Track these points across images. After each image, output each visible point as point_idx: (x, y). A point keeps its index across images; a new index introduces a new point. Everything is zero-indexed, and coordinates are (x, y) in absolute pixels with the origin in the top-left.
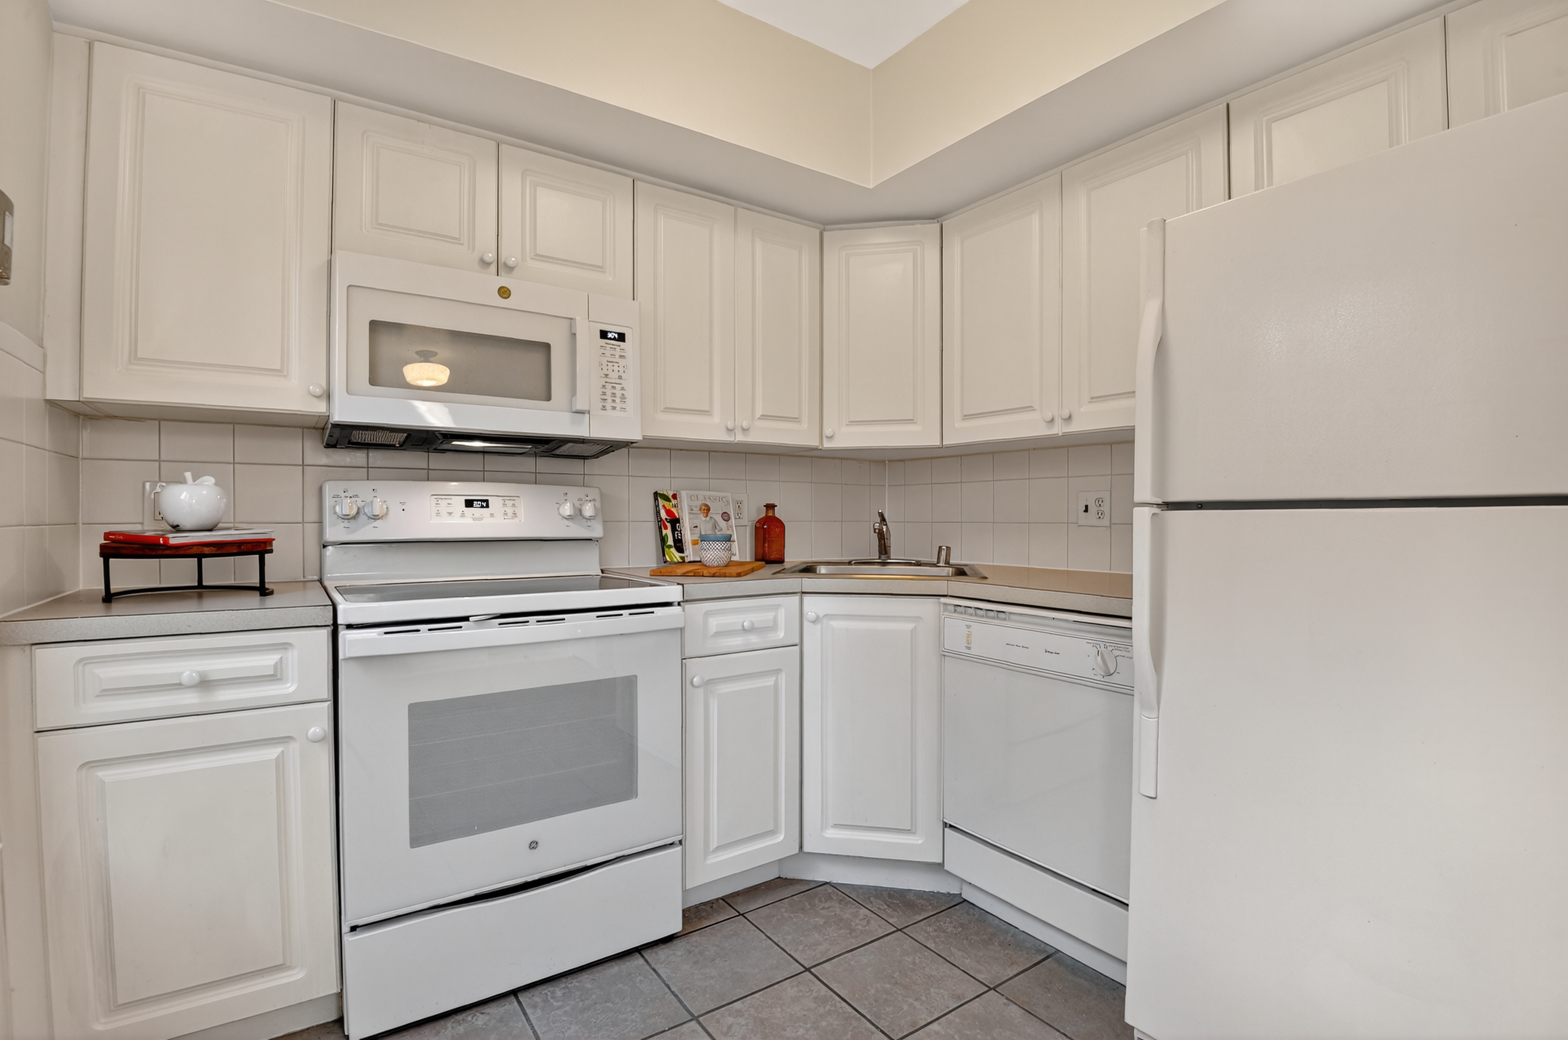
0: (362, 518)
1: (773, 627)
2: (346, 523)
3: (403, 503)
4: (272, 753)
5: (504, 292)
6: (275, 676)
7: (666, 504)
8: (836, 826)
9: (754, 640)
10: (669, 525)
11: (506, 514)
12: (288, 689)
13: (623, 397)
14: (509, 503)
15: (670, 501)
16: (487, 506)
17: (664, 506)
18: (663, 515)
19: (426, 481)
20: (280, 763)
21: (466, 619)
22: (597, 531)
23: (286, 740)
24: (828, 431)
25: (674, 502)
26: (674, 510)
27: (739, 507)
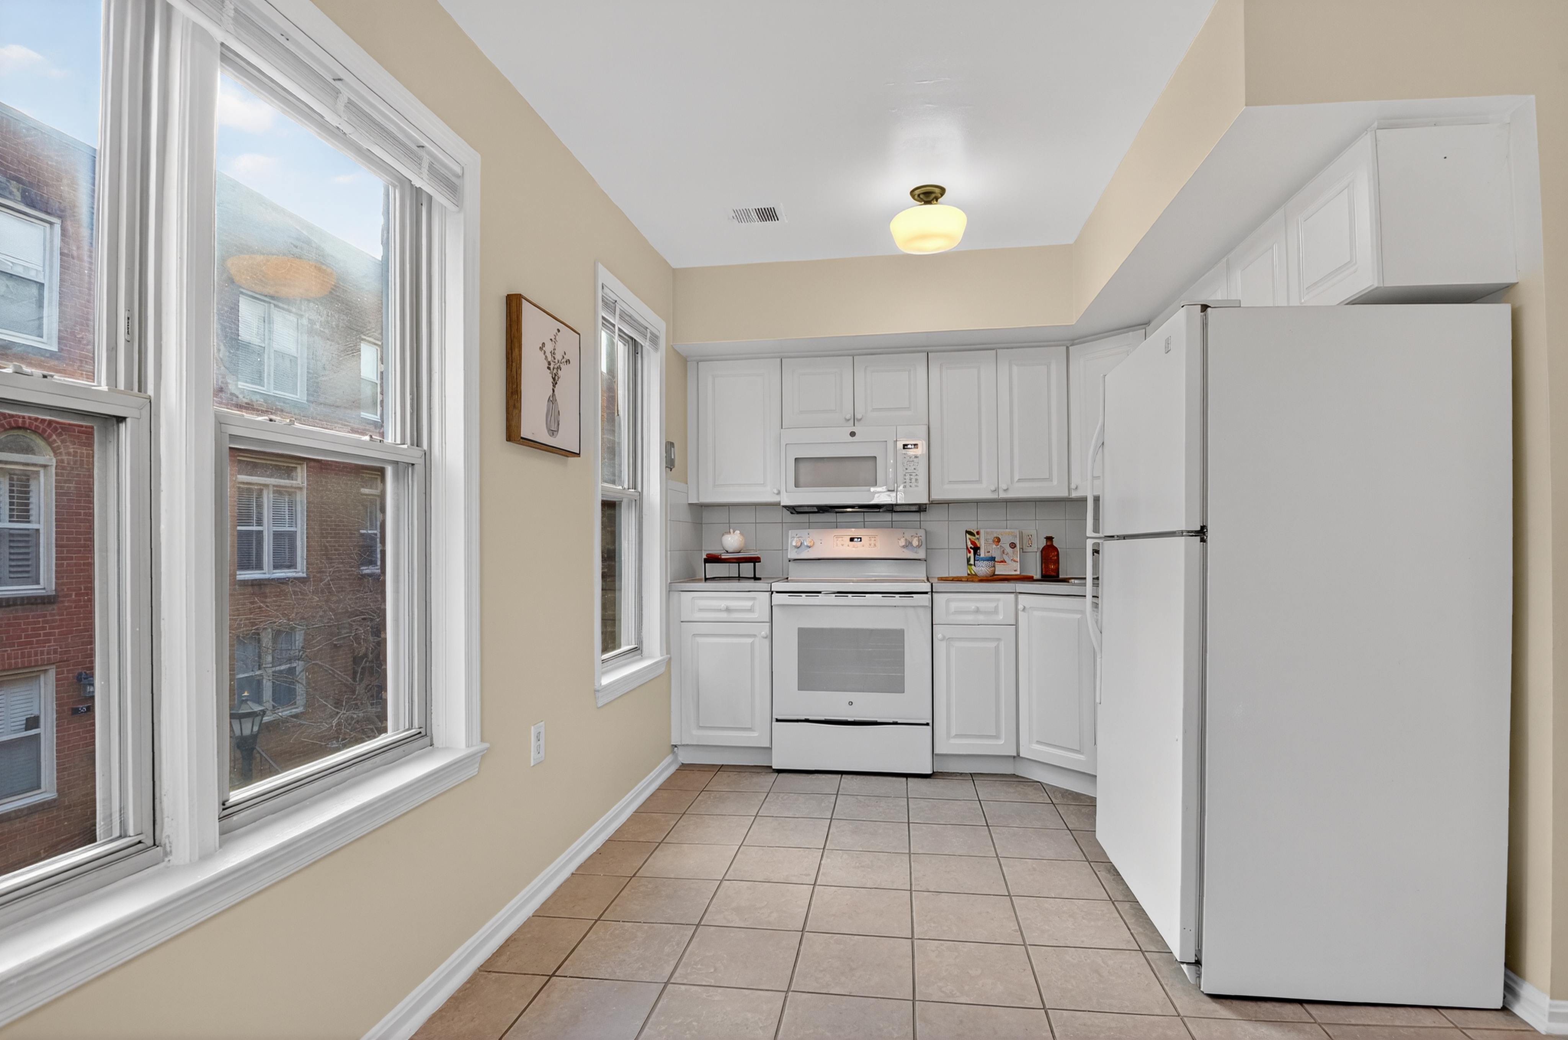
0: (803, 547)
1: (996, 611)
2: (796, 549)
3: (821, 540)
4: (750, 640)
5: (853, 434)
6: (751, 610)
7: (971, 537)
8: (1038, 742)
9: (981, 618)
10: (972, 551)
11: (870, 545)
12: (754, 616)
13: (916, 480)
14: (873, 539)
15: (975, 536)
16: (861, 541)
17: (970, 539)
18: (969, 545)
19: (834, 528)
20: (752, 644)
21: (820, 592)
22: (921, 555)
23: (755, 636)
24: (1073, 486)
25: (977, 536)
26: (977, 542)
27: (1030, 539)
